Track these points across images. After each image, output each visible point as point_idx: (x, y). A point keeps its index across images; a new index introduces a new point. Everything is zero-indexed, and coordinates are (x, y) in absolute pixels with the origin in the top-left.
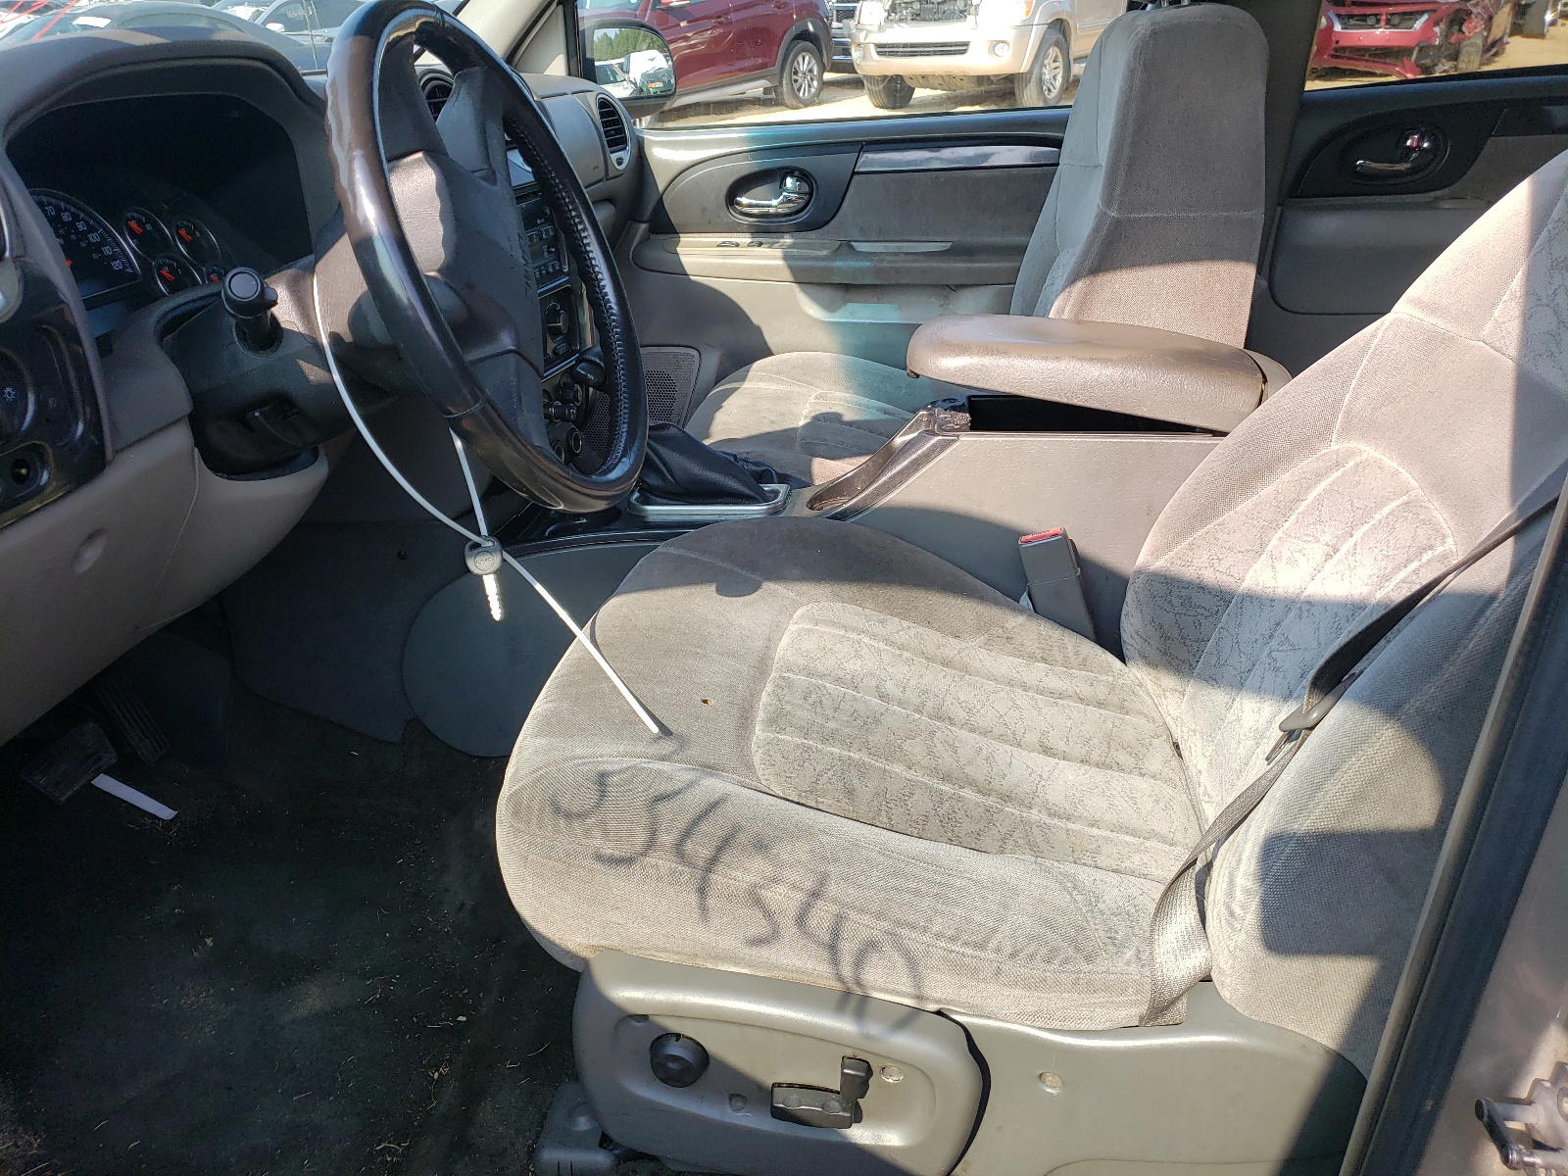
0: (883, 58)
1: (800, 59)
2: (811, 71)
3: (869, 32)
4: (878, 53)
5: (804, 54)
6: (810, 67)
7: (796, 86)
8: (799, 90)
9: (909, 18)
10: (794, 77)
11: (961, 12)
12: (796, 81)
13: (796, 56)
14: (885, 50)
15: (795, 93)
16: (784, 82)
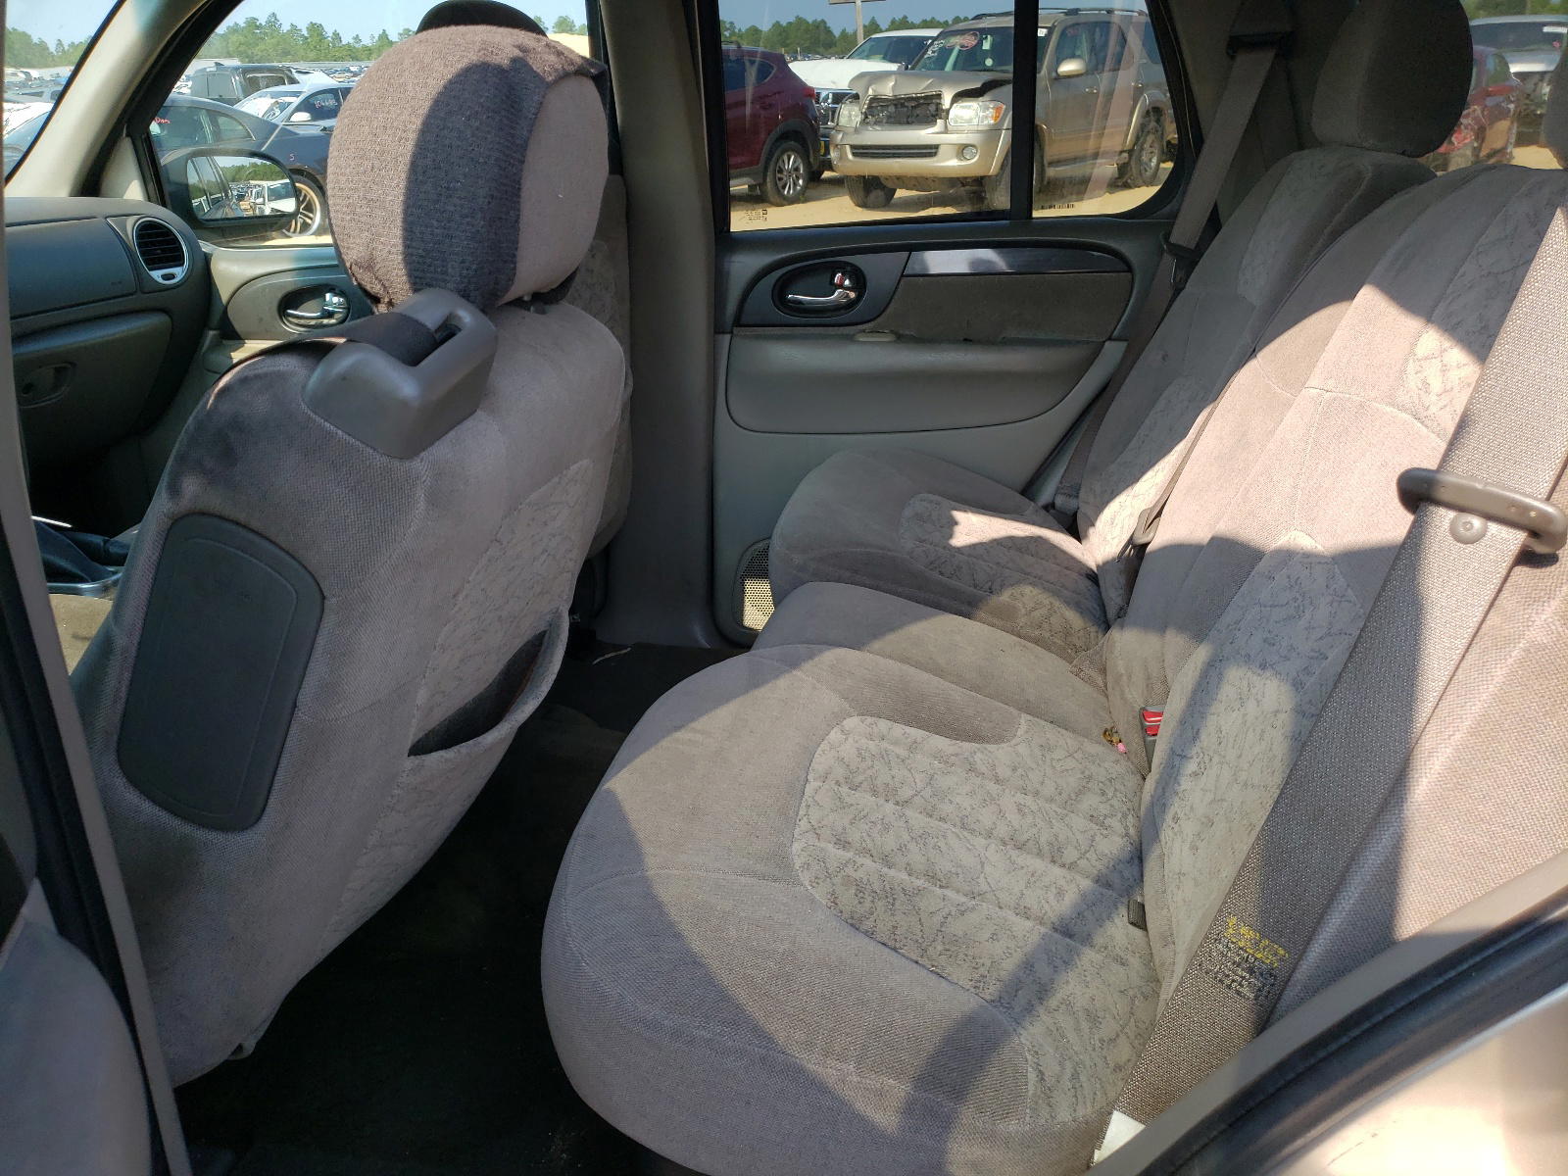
0: (858, 159)
1: (785, 158)
2: (797, 169)
3: (845, 134)
4: (854, 154)
5: (789, 153)
6: (796, 165)
7: (780, 184)
8: (784, 188)
9: (885, 121)
10: (779, 175)
11: (933, 116)
12: (780, 179)
13: (783, 153)
14: (861, 151)
15: (779, 193)
16: (768, 180)
